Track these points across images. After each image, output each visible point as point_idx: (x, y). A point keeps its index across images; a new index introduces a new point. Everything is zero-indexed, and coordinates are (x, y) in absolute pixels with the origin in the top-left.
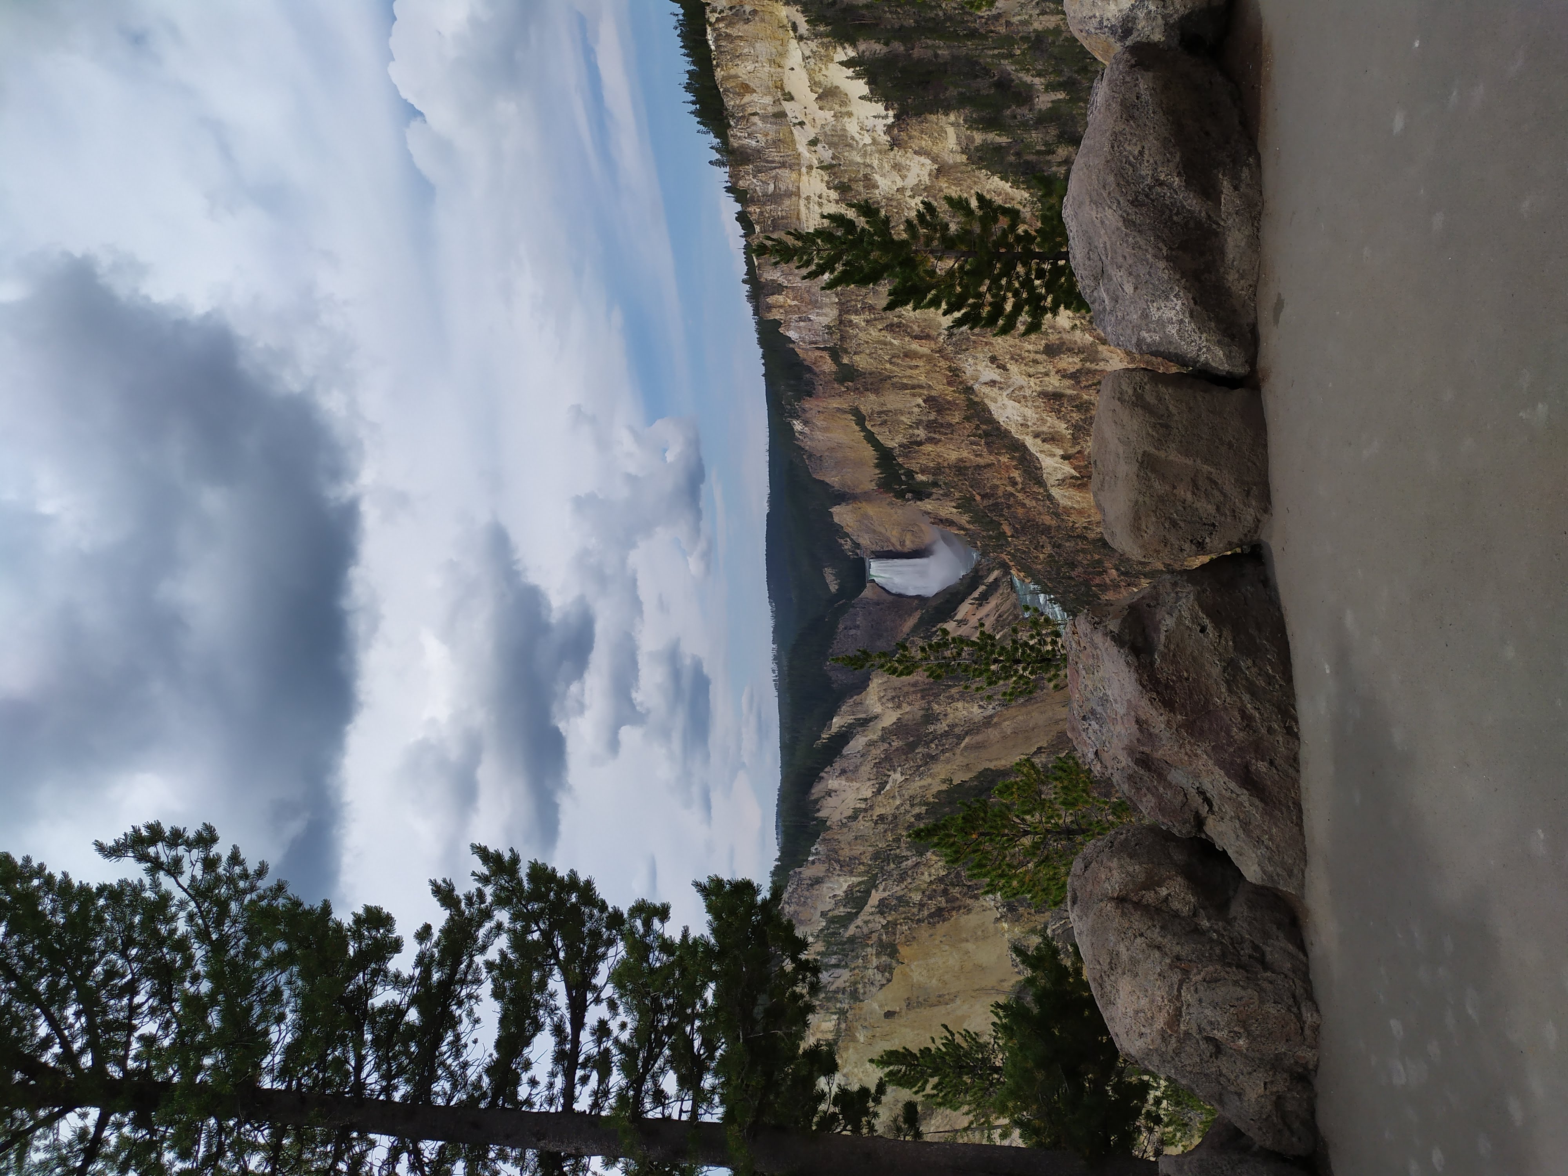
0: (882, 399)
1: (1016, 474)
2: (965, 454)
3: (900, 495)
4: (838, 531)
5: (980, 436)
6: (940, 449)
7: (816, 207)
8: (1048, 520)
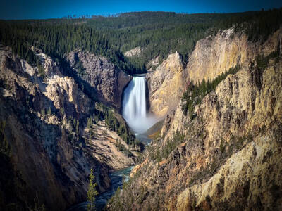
0: (246, 84)
1: (198, 167)
2: (211, 136)
3: (186, 96)
5: (221, 145)
6: (215, 120)
8: (169, 188)
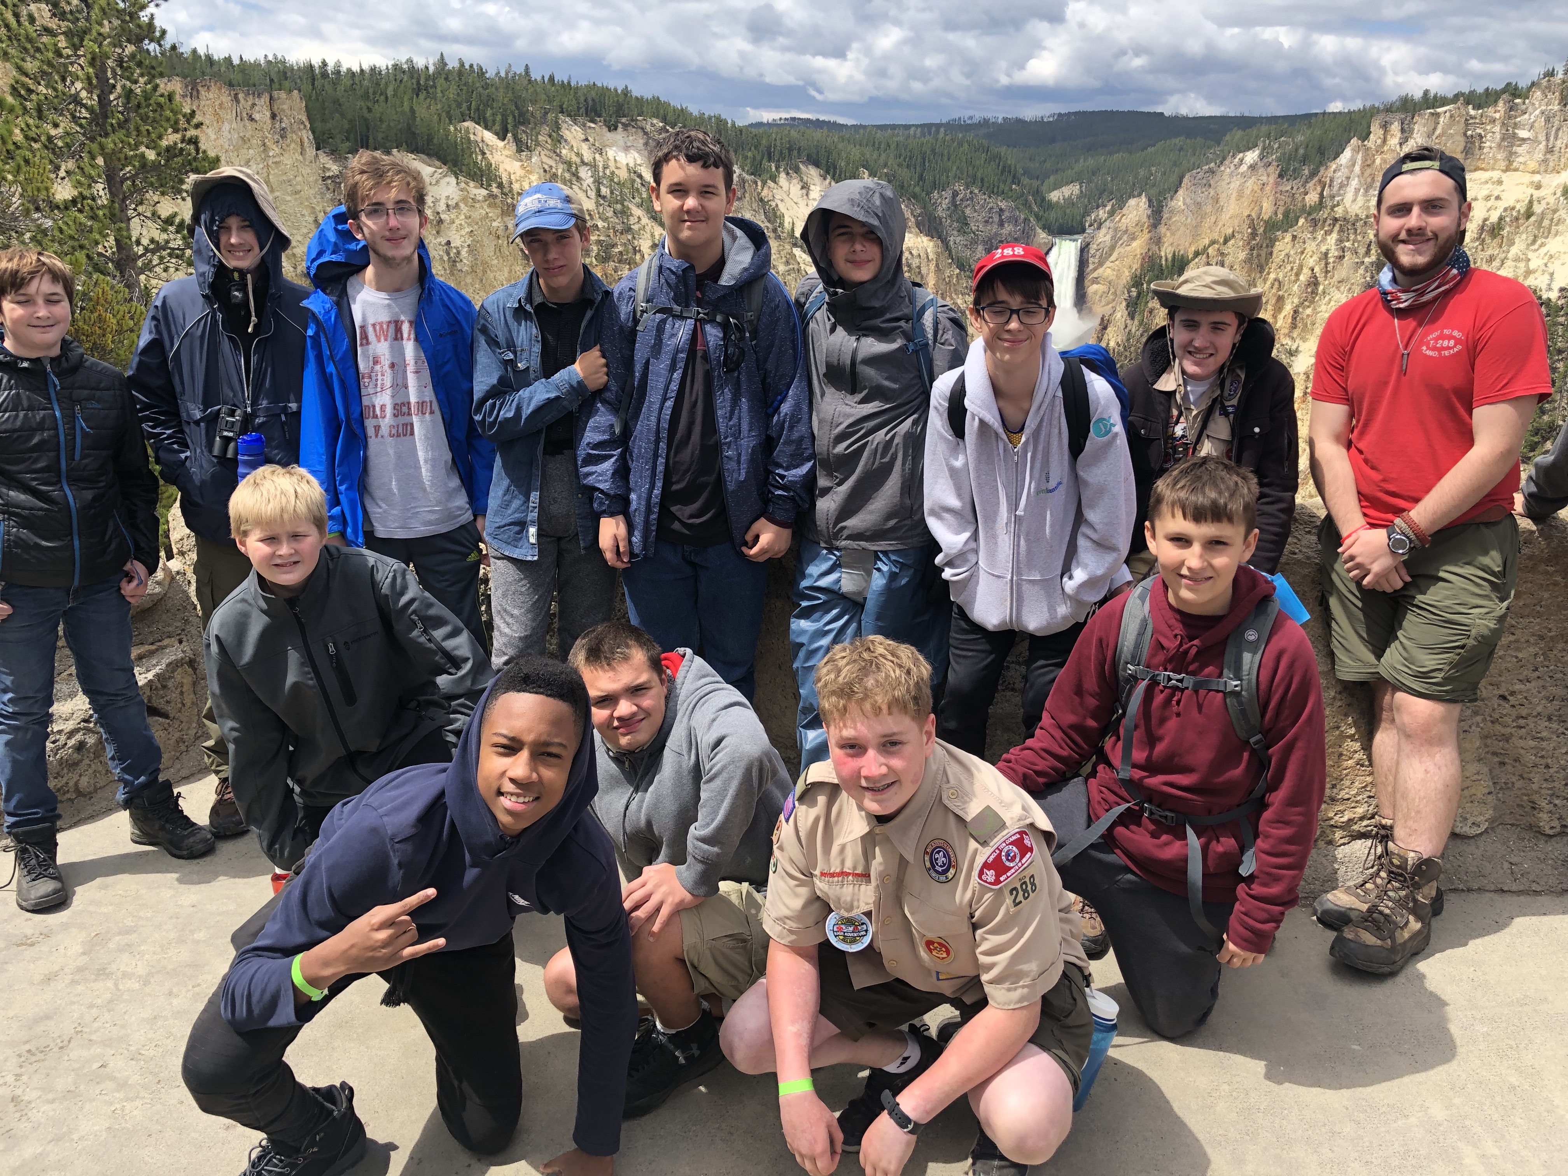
3: (1137, 282)
4: (1121, 204)
7: (1485, 193)
